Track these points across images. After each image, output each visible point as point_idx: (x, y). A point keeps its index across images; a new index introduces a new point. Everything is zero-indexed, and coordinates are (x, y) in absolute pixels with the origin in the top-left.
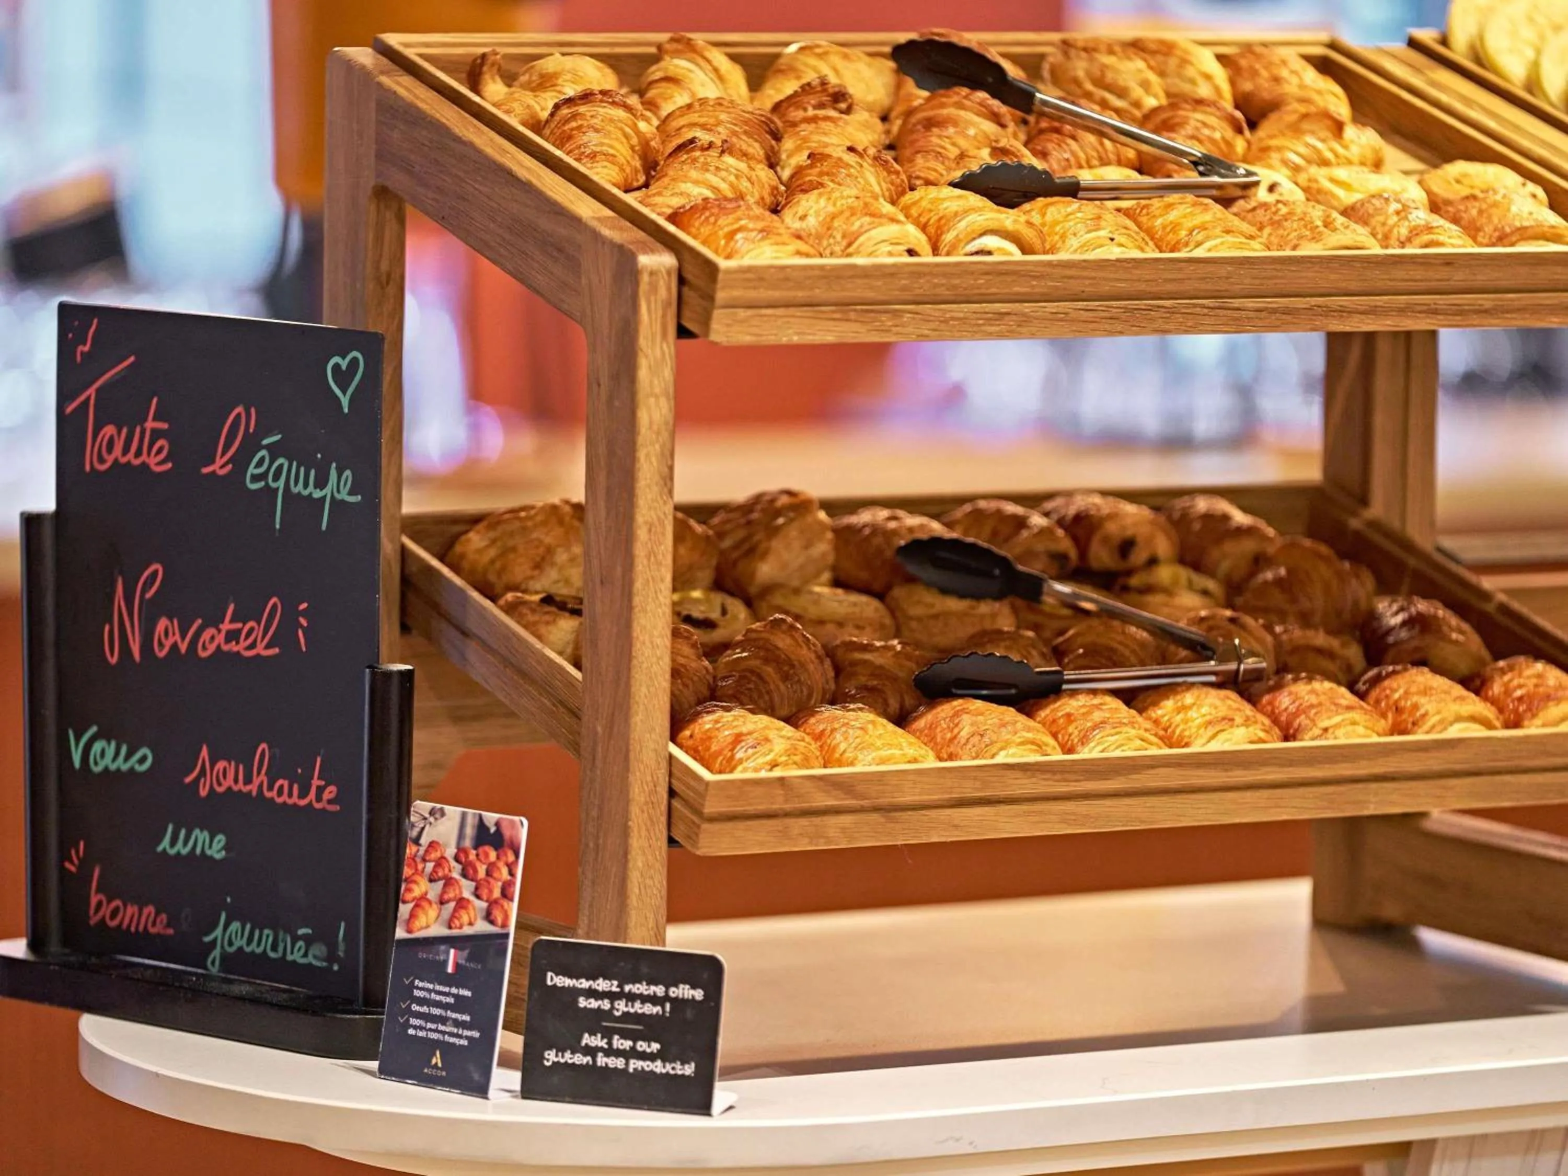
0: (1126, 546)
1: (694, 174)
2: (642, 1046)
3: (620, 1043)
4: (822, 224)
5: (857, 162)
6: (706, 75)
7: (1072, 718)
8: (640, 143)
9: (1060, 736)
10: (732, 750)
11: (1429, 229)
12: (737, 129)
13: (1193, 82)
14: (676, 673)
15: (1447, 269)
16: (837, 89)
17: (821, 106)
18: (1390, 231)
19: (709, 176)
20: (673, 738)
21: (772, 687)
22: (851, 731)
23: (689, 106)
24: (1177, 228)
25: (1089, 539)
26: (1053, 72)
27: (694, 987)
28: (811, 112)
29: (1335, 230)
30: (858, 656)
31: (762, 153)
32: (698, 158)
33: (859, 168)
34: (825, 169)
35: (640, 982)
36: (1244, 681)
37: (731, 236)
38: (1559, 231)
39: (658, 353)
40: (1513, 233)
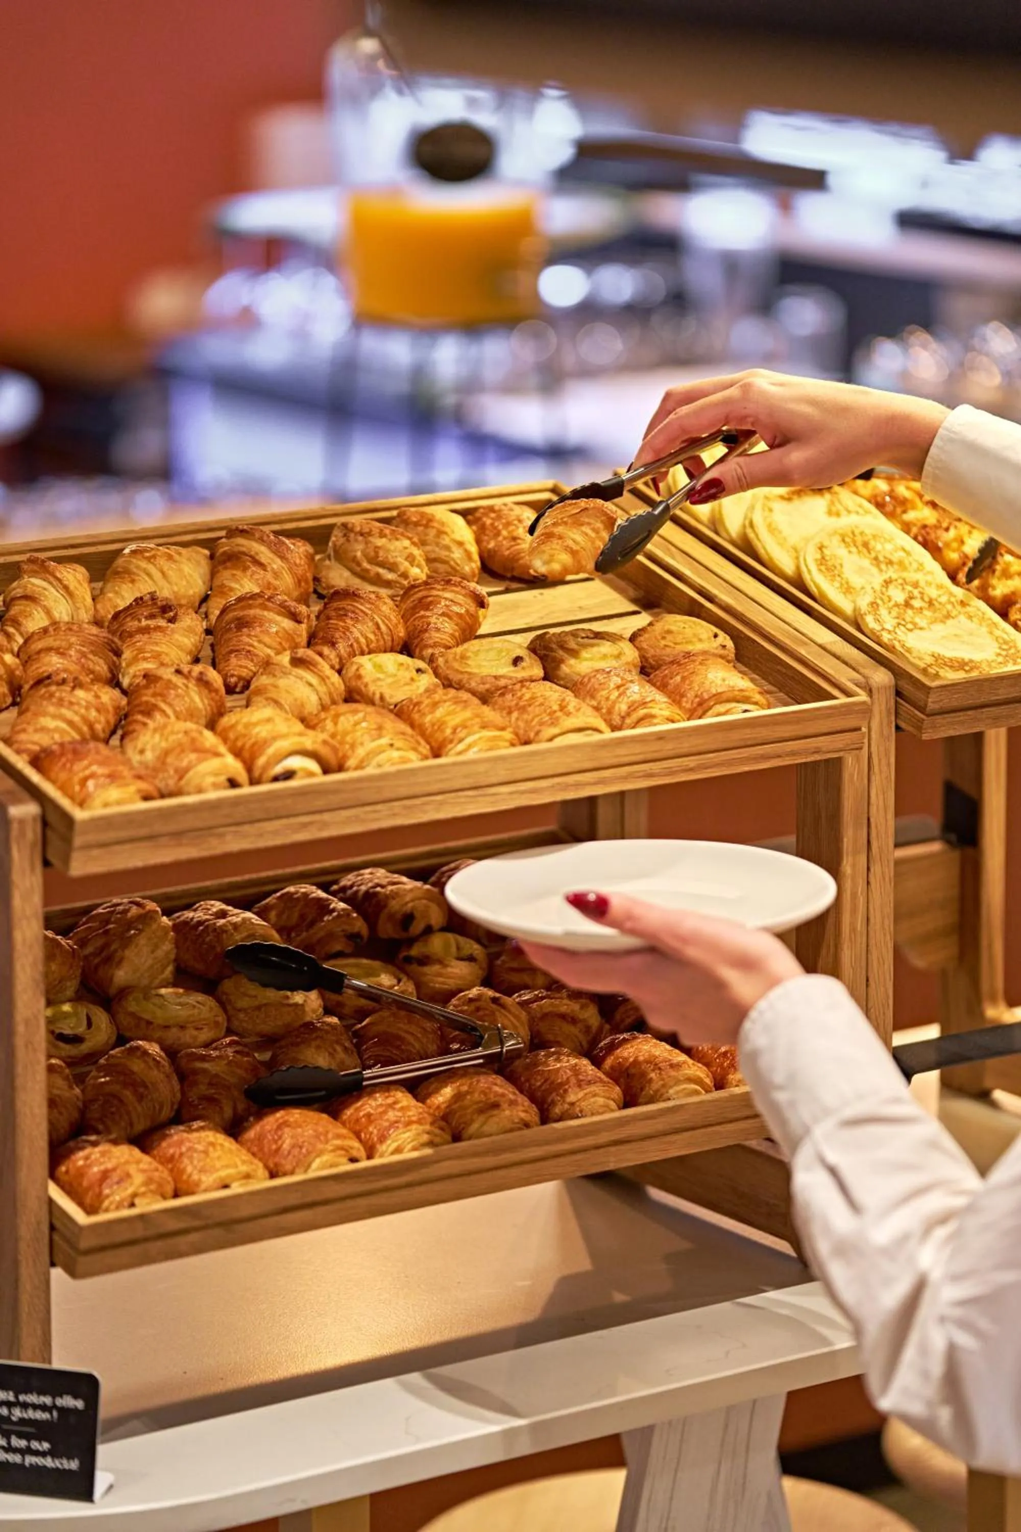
0: (408, 918)
1: (52, 709)
2: (35, 1445)
3: (17, 1442)
4: (158, 758)
5: (184, 684)
6: (58, 591)
7: (372, 1118)
8: (6, 672)
9: (363, 1135)
10: (100, 1185)
11: (644, 704)
12: (84, 649)
13: (448, 548)
14: (52, 1103)
15: (662, 742)
16: (164, 603)
17: (152, 616)
18: (613, 706)
19: (64, 711)
20: (53, 1176)
21: (131, 1108)
22: (195, 1155)
23: (45, 631)
24: (443, 727)
25: (377, 915)
26: (336, 551)
27: (76, 1397)
28: (144, 623)
29: (568, 714)
30: (199, 1065)
31: (105, 668)
32: (55, 692)
33: (184, 688)
34: (158, 690)
35: (31, 1393)
36: (507, 1059)
37: (84, 782)
38: (747, 694)
39: (28, 884)
40: (710, 698)
